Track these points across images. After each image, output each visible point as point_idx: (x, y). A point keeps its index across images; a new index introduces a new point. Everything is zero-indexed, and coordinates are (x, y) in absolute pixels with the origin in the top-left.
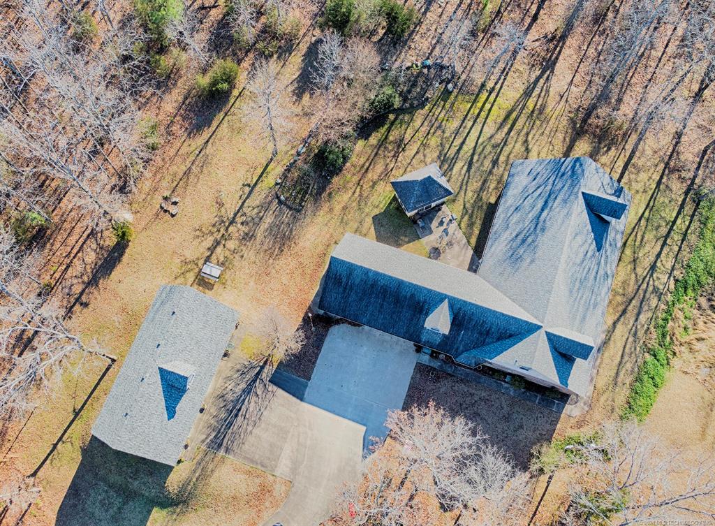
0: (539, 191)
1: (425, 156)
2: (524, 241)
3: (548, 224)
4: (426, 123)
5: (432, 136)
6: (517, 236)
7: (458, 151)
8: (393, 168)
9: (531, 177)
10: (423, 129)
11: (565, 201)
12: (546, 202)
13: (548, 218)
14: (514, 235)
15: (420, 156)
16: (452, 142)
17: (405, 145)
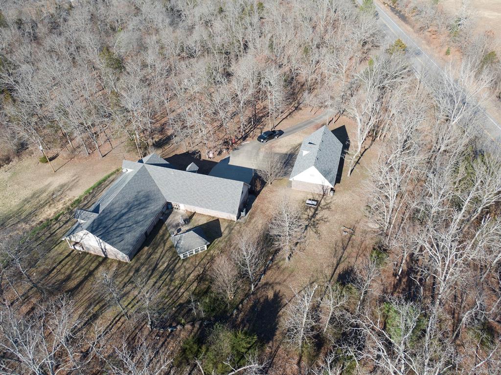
0: (121, 226)
1: (185, 272)
2: (140, 204)
3: (124, 205)
4: (180, 294)
5: (177, 286)
6: (142, 209)
7: (160, 277)
8: (207, 264)
9: (122, 236)
10: (182, 290)
11: (110, 212)
12: (120, 218)
13: (122, 208)
14: (143, 210)
15: (187, 273)
16: (163, 283)
17: (197, 279)
